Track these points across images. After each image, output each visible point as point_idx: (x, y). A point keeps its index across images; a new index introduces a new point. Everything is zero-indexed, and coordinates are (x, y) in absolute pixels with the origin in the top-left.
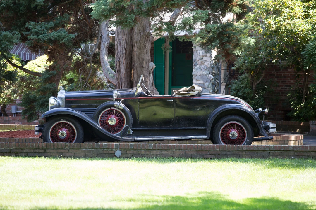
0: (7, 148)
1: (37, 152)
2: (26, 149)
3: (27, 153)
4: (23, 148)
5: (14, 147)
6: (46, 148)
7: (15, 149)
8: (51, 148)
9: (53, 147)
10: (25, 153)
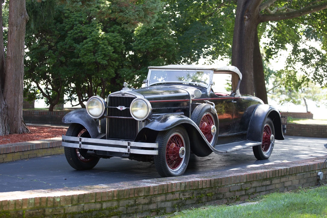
0: (238, 183)
1: (265, 184)
2: (255, 182)
3: (255, 187)
4: (253, 181)
5: (245, 181)
6: (273, 178)
7: (246, 183)
8: (276, 177)
9: (277, 176)
10: (254, 187)
